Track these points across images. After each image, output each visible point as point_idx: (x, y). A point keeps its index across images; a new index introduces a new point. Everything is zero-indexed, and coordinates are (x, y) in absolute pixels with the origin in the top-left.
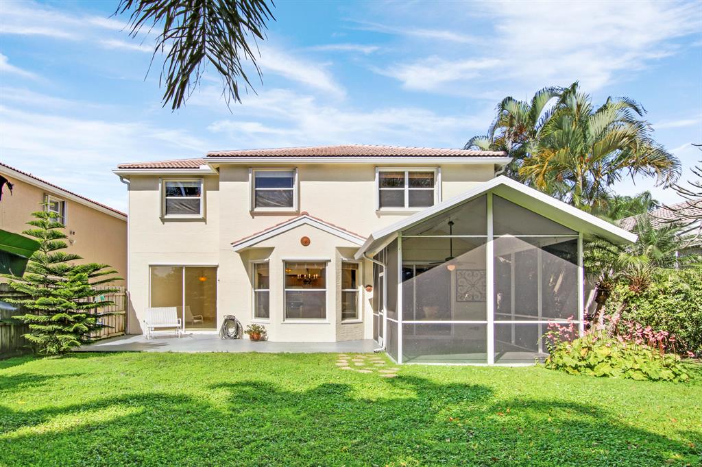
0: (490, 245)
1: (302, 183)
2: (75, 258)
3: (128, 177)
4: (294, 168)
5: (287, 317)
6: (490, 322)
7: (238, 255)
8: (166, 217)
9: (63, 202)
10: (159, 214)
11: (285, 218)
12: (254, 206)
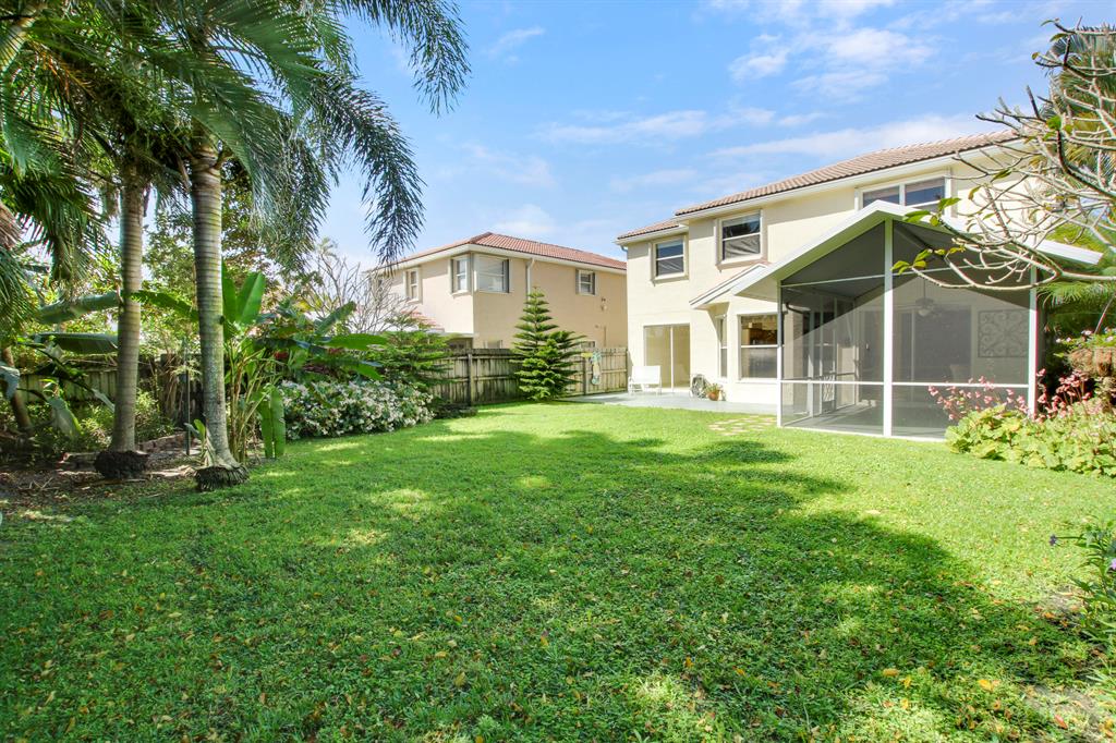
0: (888, 296)
1: (770, 227)
2: (554, 327)
3: (627, 245)
4: (759, 209)
5: (743, 376)
6: (888, 383)
7: (706, 313)
8: (657, 278)
9: (594, 274)
10: (649, 277)
11: (739, 270)
12: (721, 257)
